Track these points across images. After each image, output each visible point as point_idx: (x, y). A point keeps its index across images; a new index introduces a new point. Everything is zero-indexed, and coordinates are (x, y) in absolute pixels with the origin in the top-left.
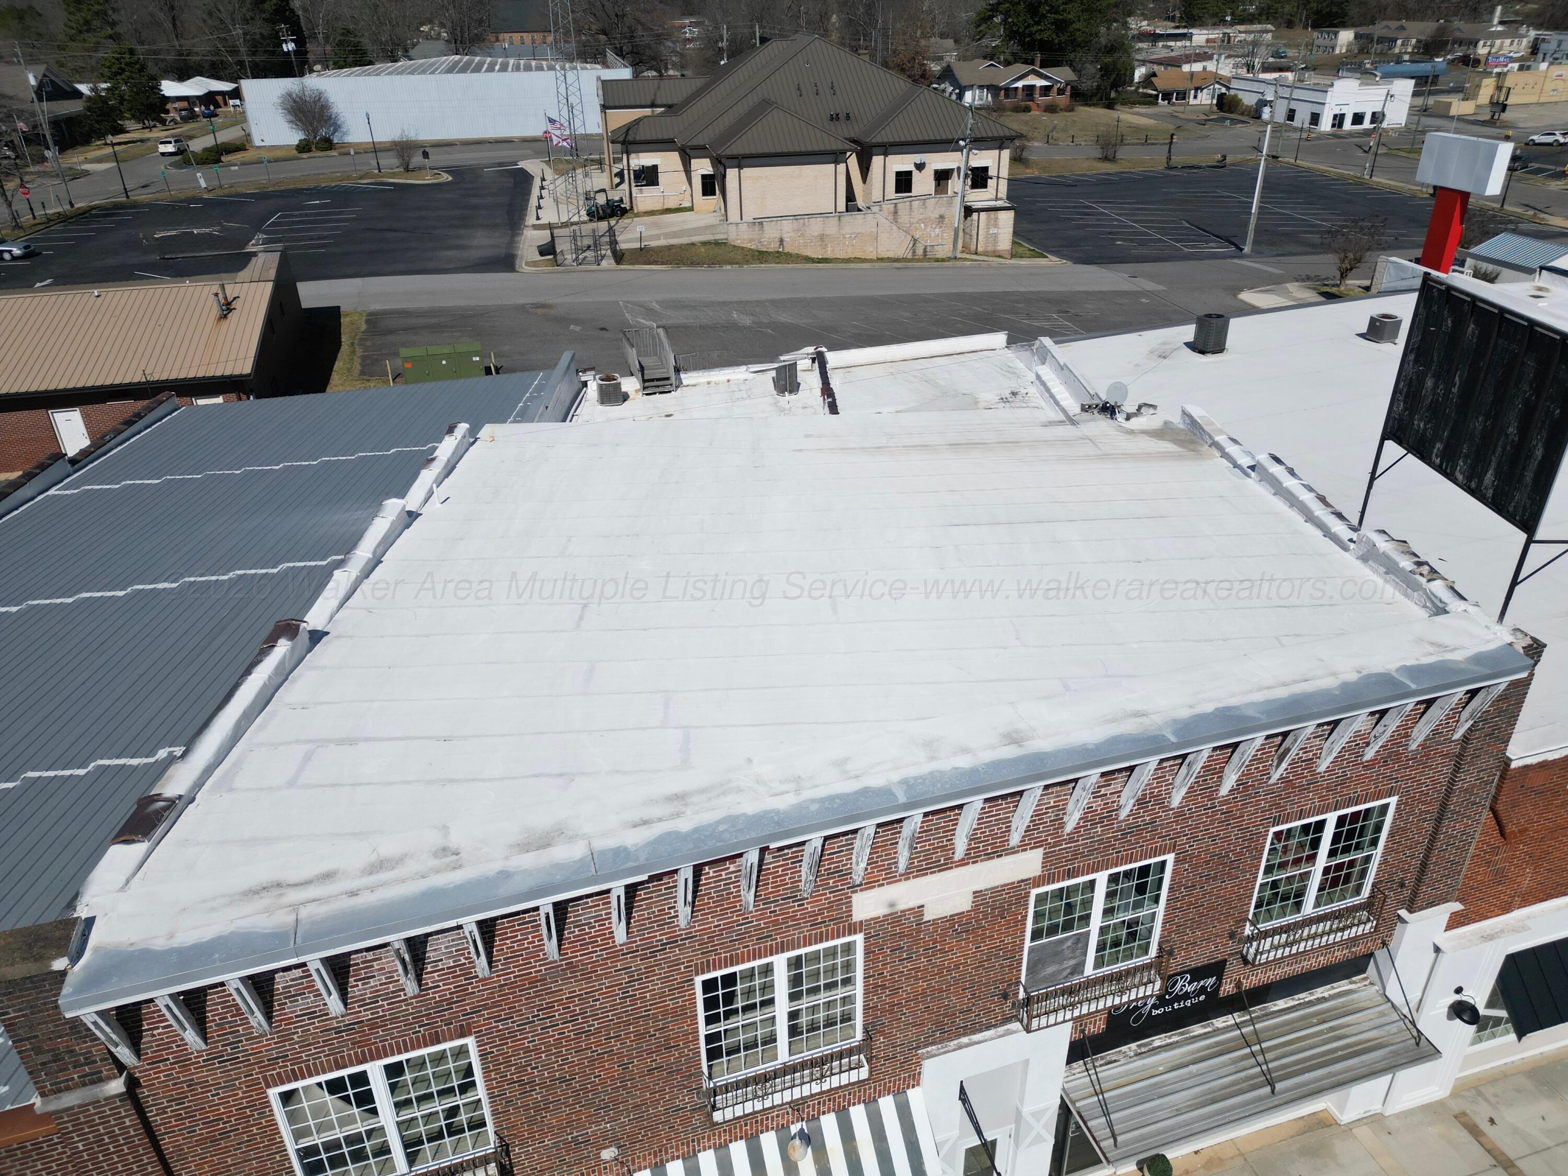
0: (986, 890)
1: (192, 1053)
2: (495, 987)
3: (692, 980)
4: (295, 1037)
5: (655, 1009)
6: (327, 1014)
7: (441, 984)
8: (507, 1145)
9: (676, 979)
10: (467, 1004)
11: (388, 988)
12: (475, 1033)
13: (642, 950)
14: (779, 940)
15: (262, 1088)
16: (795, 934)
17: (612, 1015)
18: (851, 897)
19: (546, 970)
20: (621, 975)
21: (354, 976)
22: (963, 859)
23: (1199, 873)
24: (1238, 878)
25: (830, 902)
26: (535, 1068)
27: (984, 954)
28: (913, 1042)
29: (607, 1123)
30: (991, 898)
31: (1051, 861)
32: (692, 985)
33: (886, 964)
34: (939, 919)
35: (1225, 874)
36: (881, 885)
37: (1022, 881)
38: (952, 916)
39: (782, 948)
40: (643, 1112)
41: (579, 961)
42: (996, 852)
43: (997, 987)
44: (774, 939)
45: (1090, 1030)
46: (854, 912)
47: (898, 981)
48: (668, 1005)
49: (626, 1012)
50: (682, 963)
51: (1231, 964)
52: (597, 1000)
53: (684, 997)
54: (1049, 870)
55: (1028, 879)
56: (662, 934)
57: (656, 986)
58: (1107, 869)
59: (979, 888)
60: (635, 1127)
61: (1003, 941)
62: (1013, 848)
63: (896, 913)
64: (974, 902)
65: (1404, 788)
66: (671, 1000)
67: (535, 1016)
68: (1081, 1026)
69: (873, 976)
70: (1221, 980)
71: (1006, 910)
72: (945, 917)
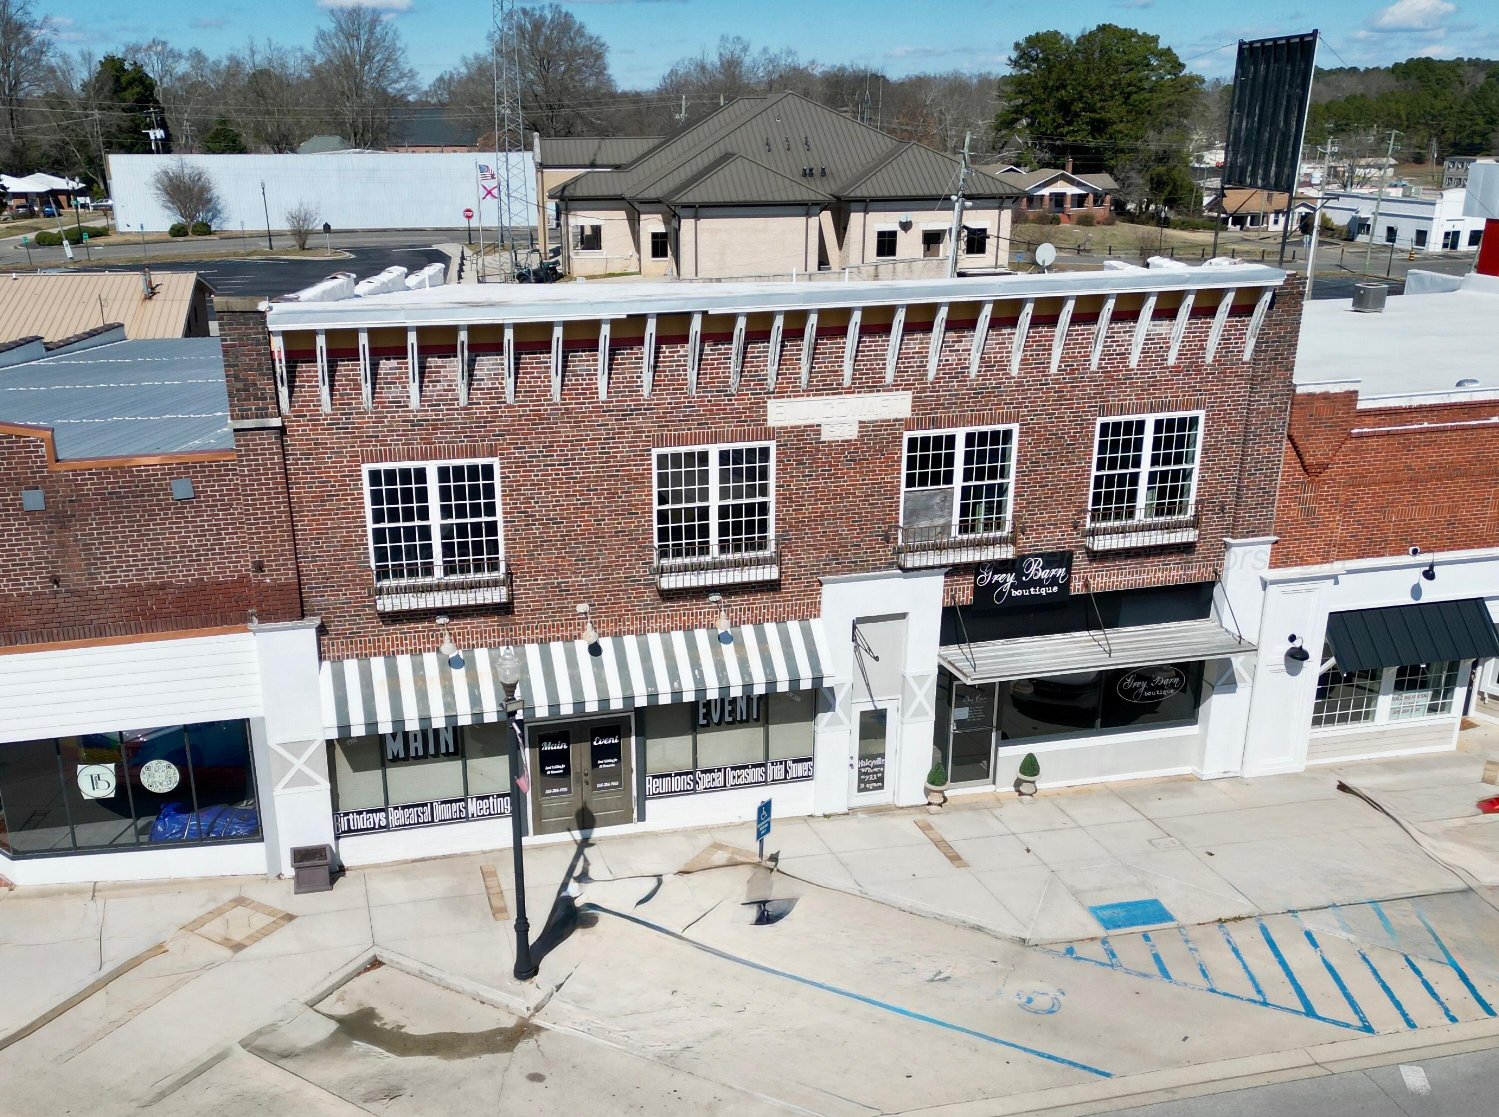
0: (869, 422)
1: (321, 415)
2: (515, 416)
3: (650, 450)
4: (385, 420)
5: (623, 471)
6: (407, 406)
7: (481, 402)
8: (512, 574)
9: (639, 446)
10: (497, 426)
11: (447, 395)
12: (501, 454)
13: (617, 411)
14: (713, 430)
15: (358, 461)
16: (724, 427)
17: (594, 468)
18: (766, 402)
19: (551, 410)
20: (600, 430)
21: (429, 377)
22: (850, 388)
23: (1041, 451)
24: (1075, 463)
25: (751, 403)
26: (537, 502)
27: (869, 488)
28: (814, 566)
29: (583, 576)
30: (872, 431)
31: (919, 406)
32: (650, 455)
33: (793, 477)
34: (833, 442)
35: (1063, 457)
36: (789, 397)
37: (896, 420)
38: (842, 441)
39: (715, 438)
40: (609, 574)
41: (573, 409)
42: (876, 387)
43: (881, 527)
44: (709, 428)
45: (959, 597)
46: (769, 418)
47: (802, 497)
48: (632, 470)
49: (603, 467)
50: (644, 432)
51: (1078, 558)
52: (583, 450)
53: (644, 465)
54: (917, 414)
55: (901, 420)
56: (631, 401)
57: (624, 449)
58: (964, 426)
59: (863, 419)
60: (603, 588)
61: (883, 479)
62: (888, 386)
63: (800, 427)
64: (859, 432)
65: (1209, 403)
66: (635, 465)
67: (540, 452)
68: (952, 591)
69: (783, 486)
70: (1070, 574)
71: (884, 447)
72: (838, 441)
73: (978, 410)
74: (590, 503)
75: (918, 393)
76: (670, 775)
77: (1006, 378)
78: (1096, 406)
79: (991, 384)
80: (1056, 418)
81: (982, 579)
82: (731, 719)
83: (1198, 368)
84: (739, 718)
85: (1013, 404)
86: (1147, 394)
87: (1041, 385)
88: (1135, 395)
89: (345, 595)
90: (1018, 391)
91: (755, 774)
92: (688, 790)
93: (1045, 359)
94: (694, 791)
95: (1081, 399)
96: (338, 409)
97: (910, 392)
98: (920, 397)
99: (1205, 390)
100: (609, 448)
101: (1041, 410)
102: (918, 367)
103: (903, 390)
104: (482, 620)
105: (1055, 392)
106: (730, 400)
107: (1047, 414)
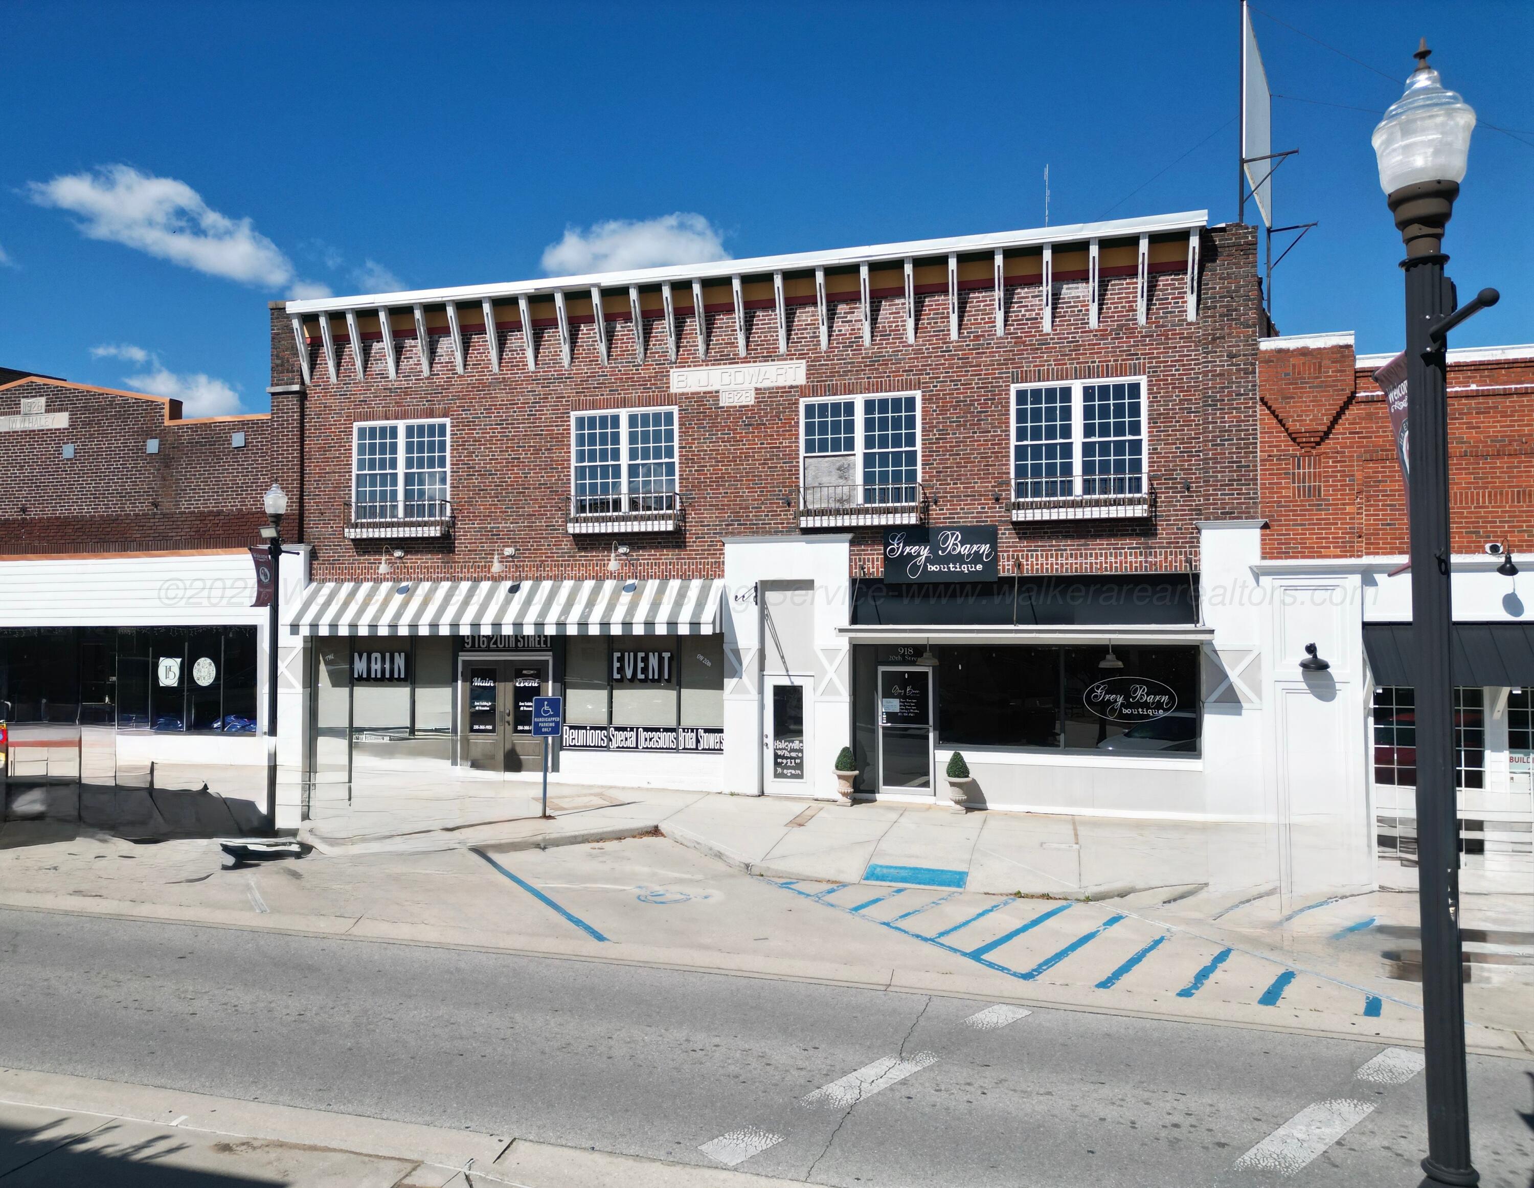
0: (765, 389)
1: (331, 385)
2: (464, 384)
3: (569, 413)
4: (373, 388)
6: (388, 377)
7: (439, 373)
9: (560, 410)
10: (450, 392)
11: (416, 368)
12: (452, 415)
13: (543, 380)
14: (623, 396)
15: (352, 420)
16: (632, 393)
17: (523, 428)
19: (491, 379)
20: (529, 395)
22: (746, 358)
23: (949, 418)
24: (990, 432)
25: (656, 372)
26: (477, 456)
27: (768, 452)
28: (717, 525)
29: (512, 523)
30: (769, 397)
31: (813, 374)
32: (569, 417)
33: (694, 439)
34: (731, 407)
35: (975, 425)
36: (689, 366)
37: (791, 387)
38: (740, 407)
39: (624, 404)
40: (533, 522)
41: (509, 378)
42: (771, 356)
43: (781, 491)
44: (619, 394)
45: (869, 569)
46: (671, 385)
47: (703, 459)
48: (553, 430)
49: (530, 427)
50: (564, 397)
51: (1003, 534)
52: (515, 412)
53: (563, 425)
54: (813, 382)
55: (797, 387)
56: (555, 371)
57: (548, 412)
58: (861, 393)
59: (759, 386)
60: (527, 534)
61: (781, 443)
62: (783, 355)
63: (699, 393)
64: (756, 398)
65: (1149, 368)
66: (556, 426)
67: (482, 413)
68: (860, 561)
69: (685, 447)
70: (996, 552)
71: (781, 412)
72: (735, 407)
73: (875, 378)
74: (519, 458)
75: (812, 361)
76: (585, 728)
77: (903, 346)
78: (1009, 373)
79: (888, 352)
80: (962, 385)
81: (892, 550)
82: (642, 677)
83: (1131, 332)
84: (651, 677)
85: (912, 371)
86: (1069, 360)
87: (942, 352)
88: (1054, 360)
89: (332, 527)
90: (917, 358)
91: (666, 739)
92: (601, 747)
93: (945, 326)
94: (607, 748)
95: (989, 365)
96: (342, 380)
97: (804, 361)
98: (815, 365)
99: (1142, 354)
100: (536, 411)
101: (944, 377)
102: (811, 337)
103: (797, 359)
104: (429, 556)
105: (958, 359)
106: (637, 370)
107: (951, 381)
